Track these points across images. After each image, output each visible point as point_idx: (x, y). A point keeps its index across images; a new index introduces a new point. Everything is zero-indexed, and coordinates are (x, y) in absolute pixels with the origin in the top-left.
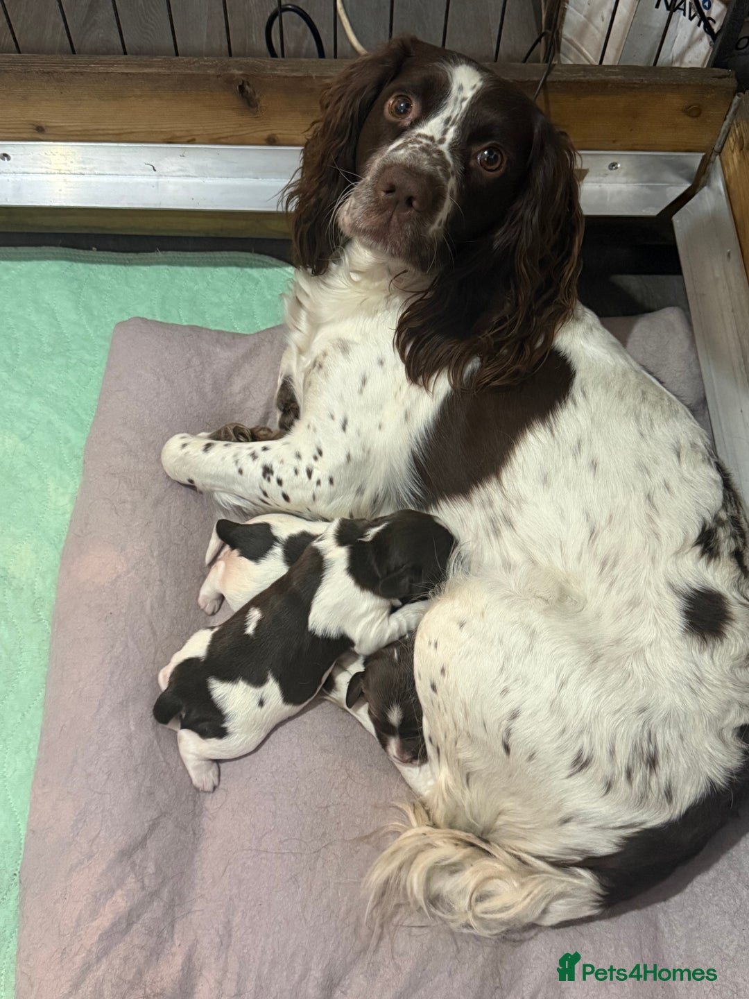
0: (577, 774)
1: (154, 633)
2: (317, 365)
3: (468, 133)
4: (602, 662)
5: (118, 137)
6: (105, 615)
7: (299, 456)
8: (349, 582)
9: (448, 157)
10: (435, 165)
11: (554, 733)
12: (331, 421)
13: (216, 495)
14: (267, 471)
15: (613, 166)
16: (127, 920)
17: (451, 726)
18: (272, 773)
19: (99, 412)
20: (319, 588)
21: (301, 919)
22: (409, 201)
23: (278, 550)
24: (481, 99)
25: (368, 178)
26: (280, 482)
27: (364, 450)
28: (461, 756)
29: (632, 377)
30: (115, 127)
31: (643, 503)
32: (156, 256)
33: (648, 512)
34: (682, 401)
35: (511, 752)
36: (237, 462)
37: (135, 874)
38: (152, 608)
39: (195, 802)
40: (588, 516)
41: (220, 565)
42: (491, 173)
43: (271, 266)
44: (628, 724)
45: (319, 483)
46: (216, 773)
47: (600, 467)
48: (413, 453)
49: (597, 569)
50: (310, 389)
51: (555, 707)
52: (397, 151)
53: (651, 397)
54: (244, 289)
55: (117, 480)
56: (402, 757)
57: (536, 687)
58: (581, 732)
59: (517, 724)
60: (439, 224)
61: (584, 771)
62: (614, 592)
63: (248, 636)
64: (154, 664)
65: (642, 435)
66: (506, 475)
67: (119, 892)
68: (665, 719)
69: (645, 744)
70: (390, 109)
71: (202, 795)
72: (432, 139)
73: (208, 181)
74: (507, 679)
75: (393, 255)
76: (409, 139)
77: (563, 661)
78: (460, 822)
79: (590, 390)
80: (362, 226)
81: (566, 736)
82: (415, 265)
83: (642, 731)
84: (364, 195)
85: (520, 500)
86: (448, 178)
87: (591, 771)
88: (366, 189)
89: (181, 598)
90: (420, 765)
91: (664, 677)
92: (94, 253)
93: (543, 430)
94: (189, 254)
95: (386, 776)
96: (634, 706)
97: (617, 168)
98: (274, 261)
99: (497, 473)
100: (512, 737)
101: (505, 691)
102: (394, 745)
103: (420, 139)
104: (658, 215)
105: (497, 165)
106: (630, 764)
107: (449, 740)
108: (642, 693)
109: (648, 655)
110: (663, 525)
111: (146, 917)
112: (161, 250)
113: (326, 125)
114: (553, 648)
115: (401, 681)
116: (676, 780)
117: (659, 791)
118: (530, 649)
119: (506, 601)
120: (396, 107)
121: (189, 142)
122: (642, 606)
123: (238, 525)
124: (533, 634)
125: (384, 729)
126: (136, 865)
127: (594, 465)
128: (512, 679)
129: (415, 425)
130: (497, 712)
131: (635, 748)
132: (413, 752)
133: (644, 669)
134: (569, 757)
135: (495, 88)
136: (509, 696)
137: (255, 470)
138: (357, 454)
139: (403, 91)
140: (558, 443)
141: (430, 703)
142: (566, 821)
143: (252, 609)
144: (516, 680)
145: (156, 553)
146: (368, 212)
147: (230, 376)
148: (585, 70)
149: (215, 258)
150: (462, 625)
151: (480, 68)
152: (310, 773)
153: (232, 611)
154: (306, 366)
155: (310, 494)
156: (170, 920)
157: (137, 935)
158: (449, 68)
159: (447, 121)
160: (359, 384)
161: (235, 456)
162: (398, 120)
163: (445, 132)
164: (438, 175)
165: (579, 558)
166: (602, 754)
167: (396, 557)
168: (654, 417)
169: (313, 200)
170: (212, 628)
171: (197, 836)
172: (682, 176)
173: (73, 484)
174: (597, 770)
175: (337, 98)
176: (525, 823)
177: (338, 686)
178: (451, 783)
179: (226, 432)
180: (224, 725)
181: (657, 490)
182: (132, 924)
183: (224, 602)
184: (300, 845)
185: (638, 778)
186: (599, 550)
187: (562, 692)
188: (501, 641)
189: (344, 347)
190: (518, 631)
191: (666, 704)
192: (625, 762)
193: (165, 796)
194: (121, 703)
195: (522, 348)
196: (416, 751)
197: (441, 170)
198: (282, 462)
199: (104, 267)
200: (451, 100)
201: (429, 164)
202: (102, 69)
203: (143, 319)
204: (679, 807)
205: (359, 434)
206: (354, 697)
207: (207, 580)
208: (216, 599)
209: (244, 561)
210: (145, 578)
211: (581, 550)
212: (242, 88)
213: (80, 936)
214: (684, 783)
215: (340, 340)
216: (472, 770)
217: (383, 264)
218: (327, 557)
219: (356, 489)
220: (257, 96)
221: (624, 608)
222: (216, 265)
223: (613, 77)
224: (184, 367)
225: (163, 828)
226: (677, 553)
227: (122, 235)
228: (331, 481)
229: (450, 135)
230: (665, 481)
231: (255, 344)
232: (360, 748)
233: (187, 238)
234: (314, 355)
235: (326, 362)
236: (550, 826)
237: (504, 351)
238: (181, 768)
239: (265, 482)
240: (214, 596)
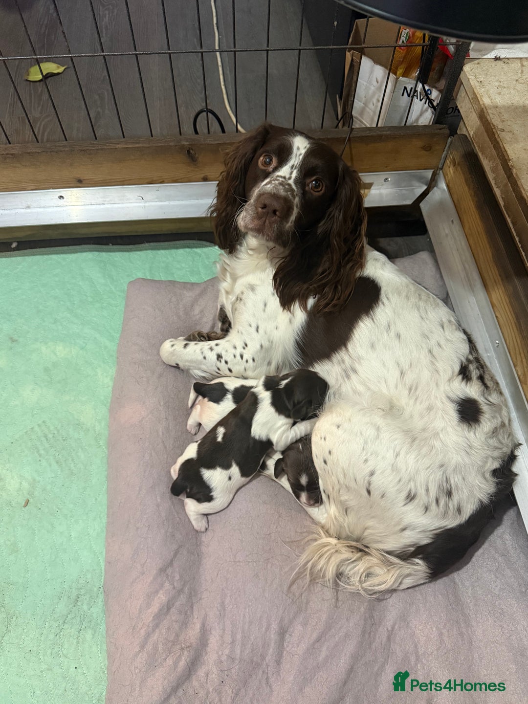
0: (408, 504)
1: (165, 447)
2: (239, 299)
3: (304, 172)
4: (417, 442)
5: (123, 183)
6: (138, 440)
7: (235, 348)
8: (272, 410)
9: (294, 187)
10: (287, 192)
11: (395, 482)
12: (250, 328)
13: (191, 371)
14: (219, 357)
15: (386, 180)
16: (167, 607)
17: (336, 482)
18: (237, 518)
19: (123, 330)
20: (256, 414)
21: (263, 597)
22: (275, 212)
23: (229, 396)
24: (309, 154)
25: (252, 201)
26: (226, 362)
27: (269, 342)
28: (343, 498)
29: (412, 288)
30: (121, 177)
31: (427, 354)
32: (144, 246)
33: (431, 359)
34: (439, 298)
35: (372, 494)
36: (202, 353)
37: (169, 581)
38: (163, 434)
39: (197, 538)
40: (398, 365)
41: (198, 407)
42: (317, 193)
43: (207, 246)
44: (435, 474)
45: (247, 361)
46: (207, 521)
47: (402, 336)
48: (296, 340)
49: (406, 392)
50: (237, 312)
51: (394, 468)
52: (266, 186)
53: (424, 297)
54: (194, 260)
55: (137, 366)
56: (309, 503)
57: (383, 458)
58: (410, 481)
59: (374, 478)
60: (291, 223)
61: (412, 501)
62: (418, 404)
63: (219, 442)
64: (167, 463)
65: (422, 318)
66: (350, 346)
67: (161, 592)
68: (454, 470)
69: (445, 484)
70: (262, 162)
71: (200, 534)
72: (284, 178)
73: (172, 203)
74: (367, 454)
75: (267, 240)
76: (272, 179)
77: (396, 442)
78: (344, 535)
79: (390, 296)
80: (250, 226)
81: (401, 483)
82: (279, 245)
83: (443, 477)
84: (250, 210)
85: (359, 358)
86: (294, 198)
87: (416, 501)
88: (251, 207)
89: (177, 427)
90: (318, 507)
91: (451, 446)
92: (110, 246)
93: (368, 320)
94: (162, 244)
95: (299, 514)
96: (437, 463)
97: (388, 181)
98: (208, 244)
99: (345, 346)
100: (372, 486)
101: (366, 461)
102: (304, 496)
103: (278, 178)
104: (412, 204)
105: (320, 189)
106: (437, 496)
107: (335, 490)
108: (440, 457)
109: (441, 436)
110: (440, 365)
111: (177, 604)
112: (147, 242)
113: (228, 174)
114: (390, 436)
115: (306, 461)
116: (462, 502)
117: (454, 509)
118: (377, 437)
119: (362, 412)
120: (265, 161)
121: (161, 183)
122: (434, 410)
123: (206, 384)
124: (378, 429)
125: (297, 488)
126: (169, 576)
127: (398, 336)
128: (369, 454)
129: (296, 326)
130: (362, 473)
131: (439, 487)
132: (315, 500)
133: (440, 444)
134: (404, 494)
135: (316, 147)
136: (369, 463)
137: (212, 356)
138: (266, 344)
139: (268, 152)
140: (377, 326)
141: (323, 470)
142: (404, 529)
143: (219, 427)
144: (371, 455)
145: (162, 403)
146: (253, 220)
147: (192, 306)
148: (369, 130)
149: (176, 244)
150: (338, 427)
151: (307, 137)
152: (259, 516)
153: (206, 431)
154: (233, 300)
155: (243, 367)
156: (190, 605)
157: (174, 615)
158: (291, 139)
159: (292, 167)
160: (263, 307)
161: (201, 349)
162: (266, 168)
163: (291, 173)
164: (289, 197)
165: (396, 387)
166: (422, 492)
167: (298, 396)
168: (427, 308)
169: (224, 214)
170: (197, 442)
171: (200, 557)
172: (423, 183)
173: (112, 371)
174: (420, 500)
175: (233, 159)
176: (381, 533)
177: (269, 467)
178: (337, 514)
179: (194, 335)
180: (211, 494)
181: (434, 348)
182: (170, 609)
183: (201, 427)
184: (258, 556)
185: (442, 503)
186: (407, 382)
187: (397, 460)
188: (361, 434)
189: (252, 288)
190: (370, 428)
191: (453, 462)
192: (434, 495)
193: (180, 536)
194: (152, 487)
195: (336, 287)
196: (316, 498)
197: (290, 194)
198: (227, 351)
199: (117, 254)
200: (293, 155)
201: (284, 191)
202: (113, 146)
203: (143, 279)
204: (464, 517)
205: (266, 333)
206: (278, 472)
207: (191, 416)
208: (197, 426)
209: (211, 404)
210: (157, 418)
211: (397, 383)
212: (189, 152)
213: (141, 618)
214: (467, 502)
215: (249, 284)
216: (349, 506)
217: (264, 245)
218: (259, 397)
219: (267, 363)
220: (197, 156)
221: (425, 412)
222: (177, 248)
223: (385, 133)
224: (168, 303)
225: (181, 554)
226: (449, 380)
227: (125, 236)
228: (254, 360)
229: (294, 175)
230: (437, 342)
231: (204, 288)
232: (284, 500)
233: (160, 235)
234: (237, 294)
235: (244, 297)
236: (395, 533)
237: (326, 289)
238: (187, 520)
239: (218, 363)
240: (196, 424)
